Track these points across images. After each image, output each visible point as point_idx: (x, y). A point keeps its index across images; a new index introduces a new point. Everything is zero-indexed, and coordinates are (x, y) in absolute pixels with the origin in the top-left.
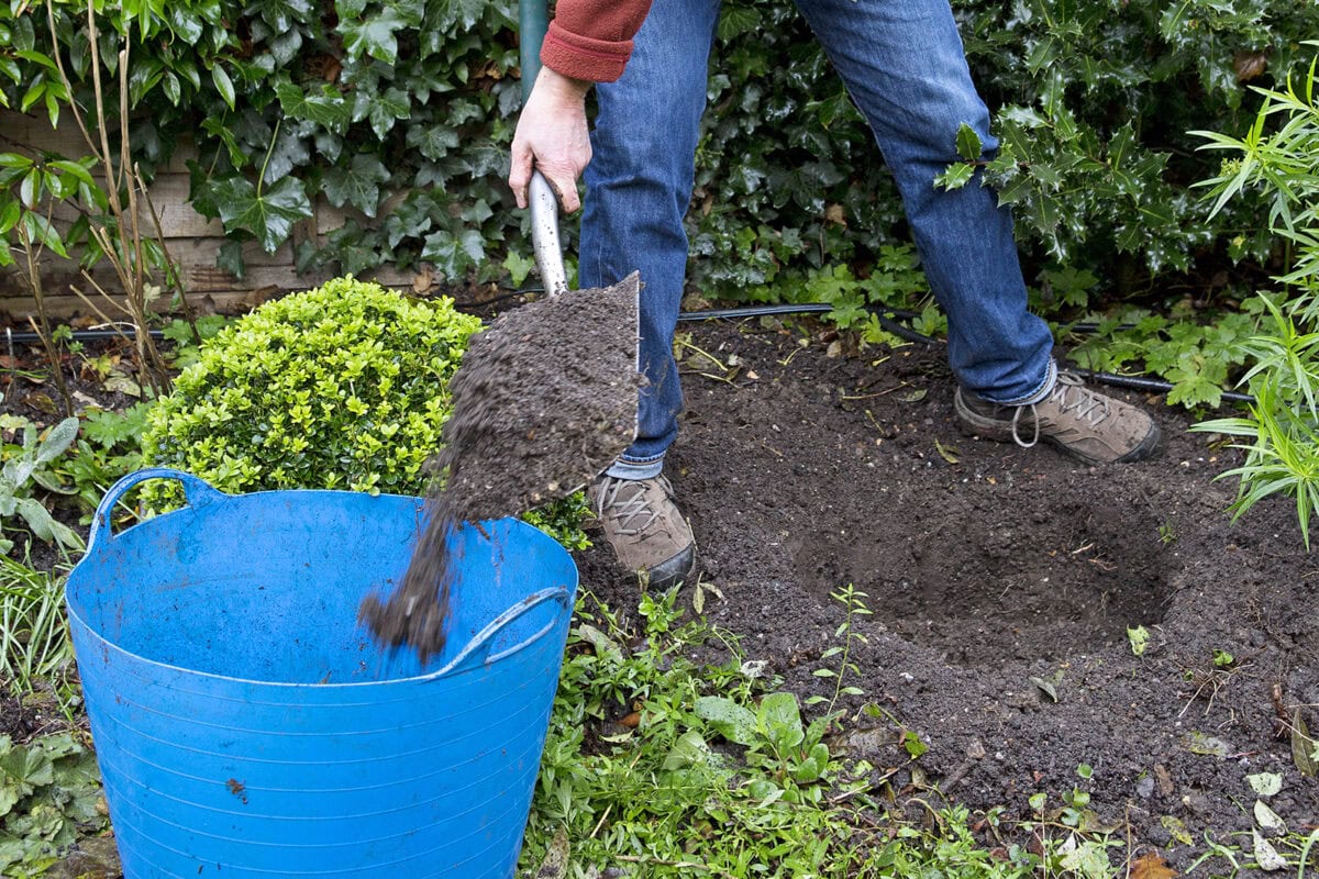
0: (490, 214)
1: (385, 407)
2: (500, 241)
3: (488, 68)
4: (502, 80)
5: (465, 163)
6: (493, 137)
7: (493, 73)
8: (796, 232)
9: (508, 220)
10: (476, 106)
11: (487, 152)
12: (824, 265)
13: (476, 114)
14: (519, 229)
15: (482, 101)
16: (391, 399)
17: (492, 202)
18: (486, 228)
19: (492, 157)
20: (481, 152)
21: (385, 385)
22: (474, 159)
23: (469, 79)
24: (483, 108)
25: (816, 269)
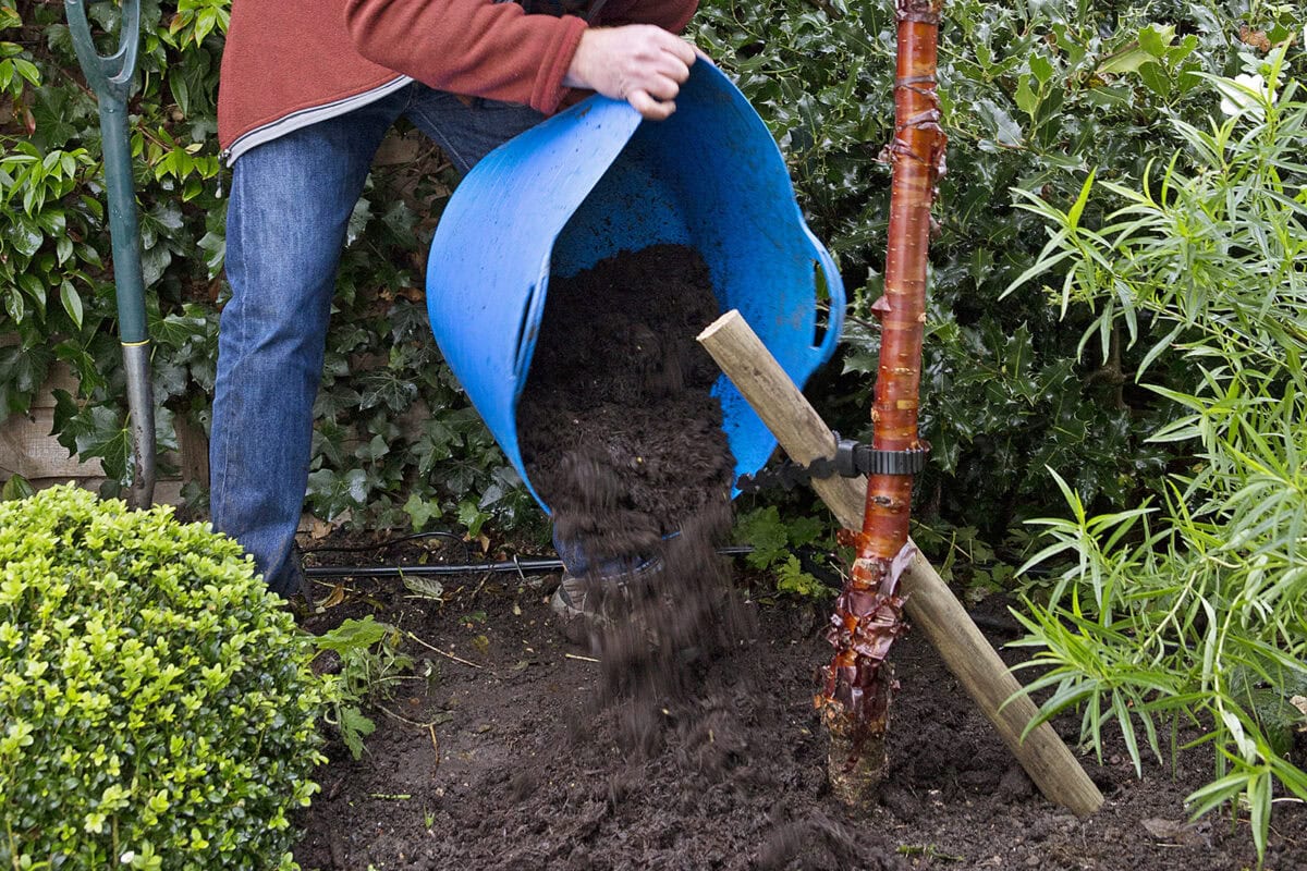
1: (41, 638)
12: (755, 507)
19: (384, 387)
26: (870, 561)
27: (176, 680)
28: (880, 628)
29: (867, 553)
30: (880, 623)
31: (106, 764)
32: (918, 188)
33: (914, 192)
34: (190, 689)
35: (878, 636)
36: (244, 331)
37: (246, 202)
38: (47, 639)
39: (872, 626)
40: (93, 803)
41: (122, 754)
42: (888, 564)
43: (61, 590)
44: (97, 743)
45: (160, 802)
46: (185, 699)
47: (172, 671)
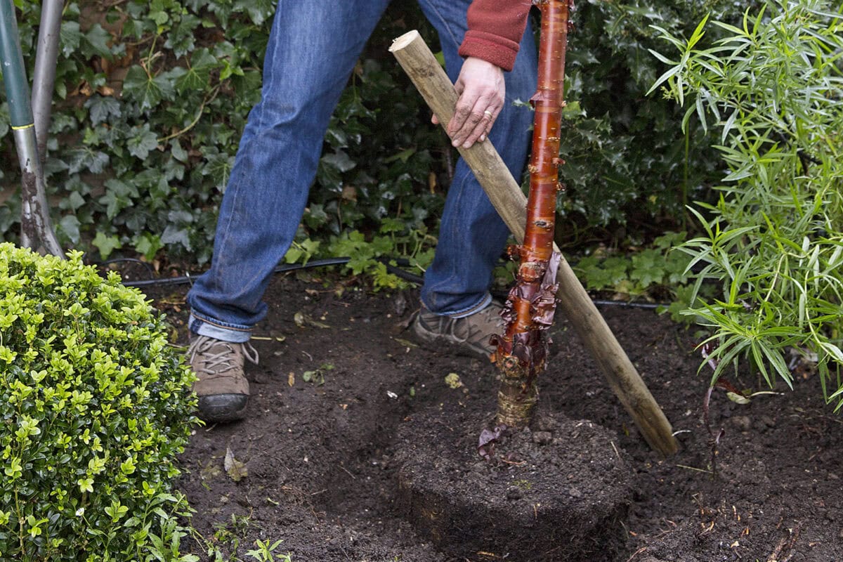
0: (82, 202)
1: (31, 353)
2: (90, 224)
3: (81, 87)
4: (92, 96)
5: (62, 162)
6: (85, 141)
7: (85, 91)
8: (321, 207)
9: (97, 207)
10: (72, 118)
11: (80, 153)
12: (341, 233)
13: (72, 124)
14: (105, 214)
15: (76, 114)
16: (36, 345)
17: (84, 194)
18: (79, 213)
19: (84, 157)
20: (76, 153)
21: (31, 333)
22: (69, 159)
23: (67, 96)
24: (77, 121)
25: (336, 235)
26: (534, 263)
27: (128, 378)
28: (546, 305)
29: (530, 259)
30: (546, 302)
31: (91, 441)
32: (562, 20)
33: (558, 23)
34: (138, 383)
35: (545, 310)
36: (261, 119)
37: (281, 31)
38: (36, 354)
39: (541, 304)
40: (81, 472)
41: (100, 434)
42: (547, 265)
43: (40, 318)
44: (83, 428)
45: (130, 465)
46: (135, 390)
47: (125, 371)
